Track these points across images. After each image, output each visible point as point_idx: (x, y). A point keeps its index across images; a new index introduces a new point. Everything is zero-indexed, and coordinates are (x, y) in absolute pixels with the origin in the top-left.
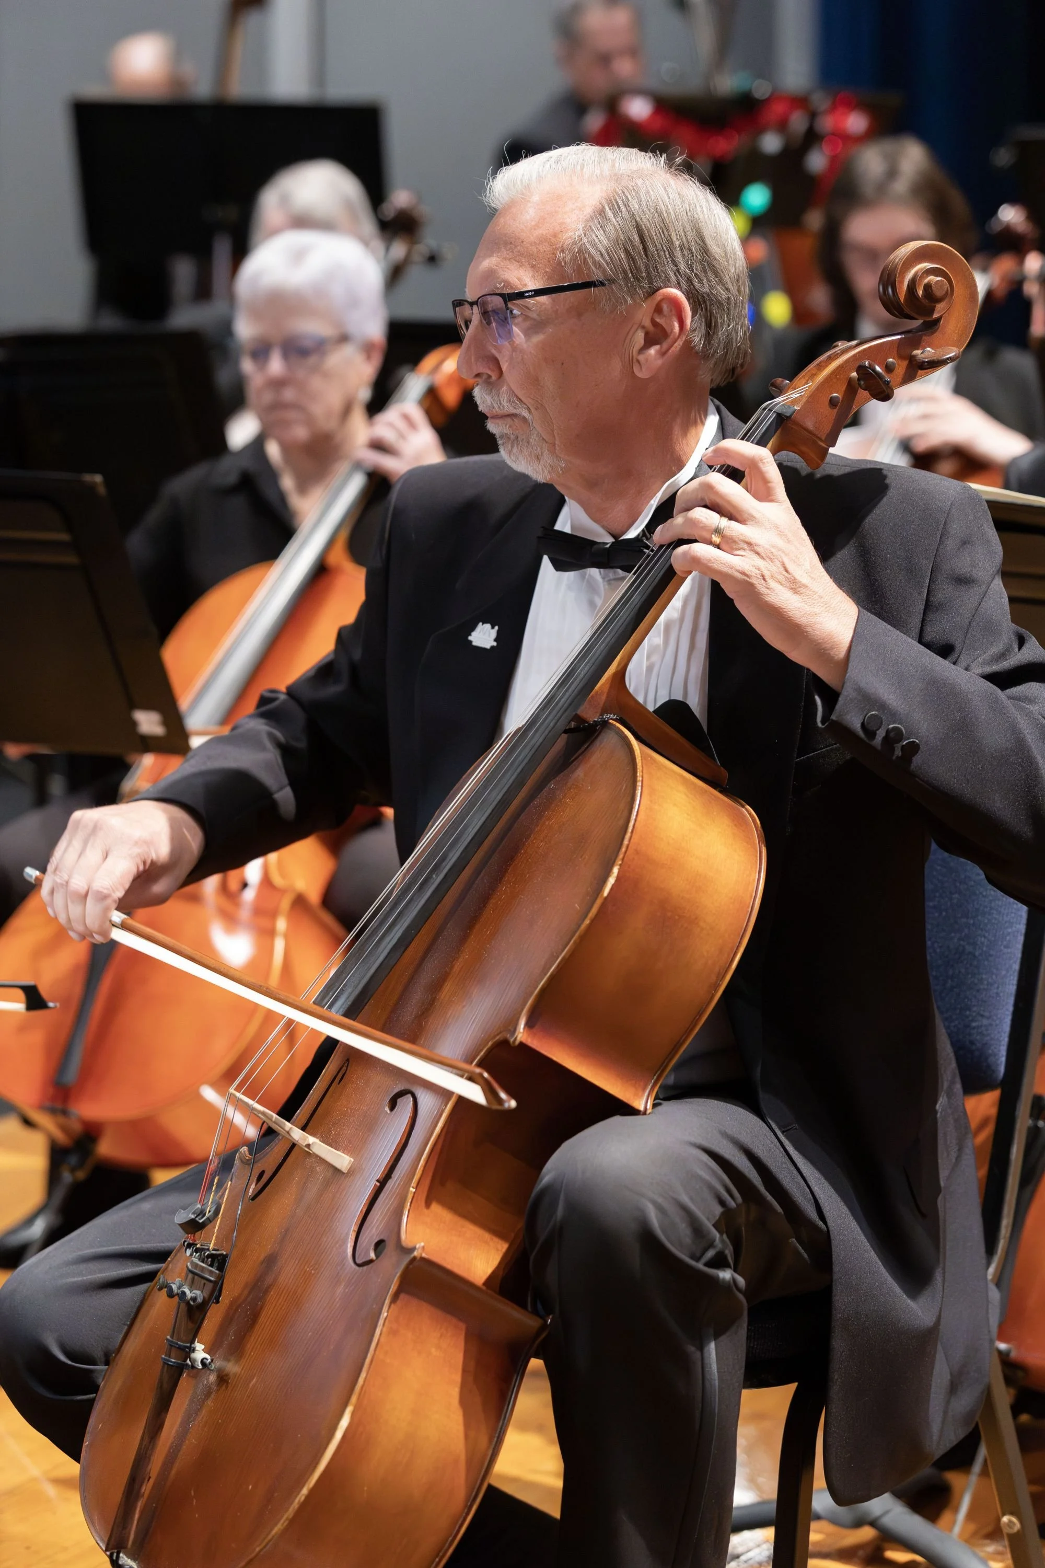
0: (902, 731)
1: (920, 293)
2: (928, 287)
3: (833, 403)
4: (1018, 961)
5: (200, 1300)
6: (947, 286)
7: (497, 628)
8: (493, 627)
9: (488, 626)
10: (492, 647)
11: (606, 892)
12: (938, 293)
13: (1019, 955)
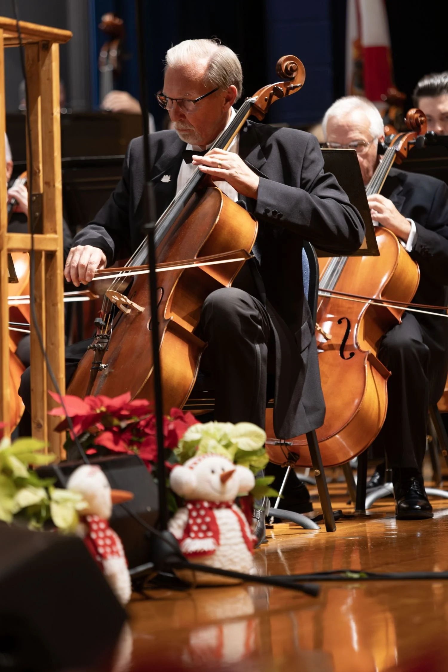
0: (276, 211)
1: (289, 69)
2: (291, 68)
3: (266, 100)
4: (308, 292)
5: (103, 348)
6: (296, 67)
7: (170, 176)
8: (169, 176)
9: (167, 176)
10: (169, 182)
11: (216, 222)
12: (294, 69)
13: (308, 290)
